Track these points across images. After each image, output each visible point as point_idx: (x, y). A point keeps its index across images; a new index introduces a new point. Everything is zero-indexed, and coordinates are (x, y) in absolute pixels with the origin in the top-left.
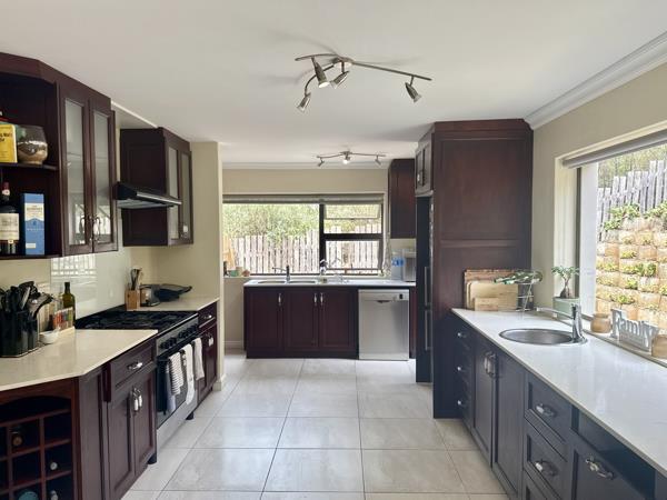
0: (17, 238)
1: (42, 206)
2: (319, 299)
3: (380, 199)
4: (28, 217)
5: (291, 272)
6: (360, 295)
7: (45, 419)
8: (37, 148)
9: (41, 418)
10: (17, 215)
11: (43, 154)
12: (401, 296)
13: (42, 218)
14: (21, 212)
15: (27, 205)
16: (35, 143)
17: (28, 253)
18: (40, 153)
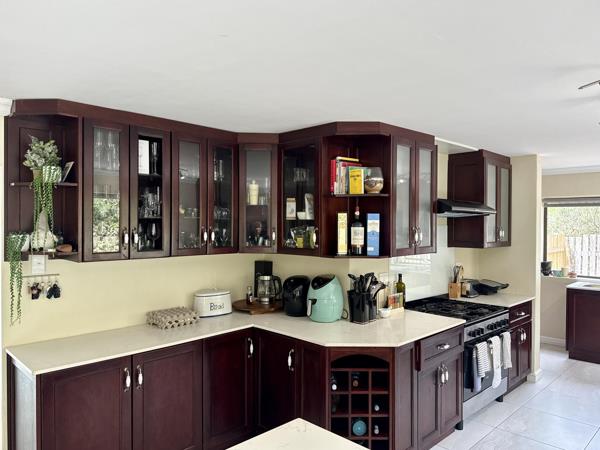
0: (362, 243)
1: (378, 222)
4: (369, 230)
7: (373, 373)
8: (376, 182)
9: (370, 371)
10: (363, 229)
11: (380, 186)
13: (378, 231)
14: (365, 226)
15: (369, 222)
16: (375, 179)
17: (368, 254)
18: (378, 185)
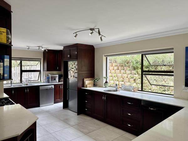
2: (27, 91)
3: (40, 60)
4: (5, 65)
5: (12, 83)
6: (40, 88)
12: (52, 87)
13: (9, 65)
15: (5, 60)
17: (5, 78)
